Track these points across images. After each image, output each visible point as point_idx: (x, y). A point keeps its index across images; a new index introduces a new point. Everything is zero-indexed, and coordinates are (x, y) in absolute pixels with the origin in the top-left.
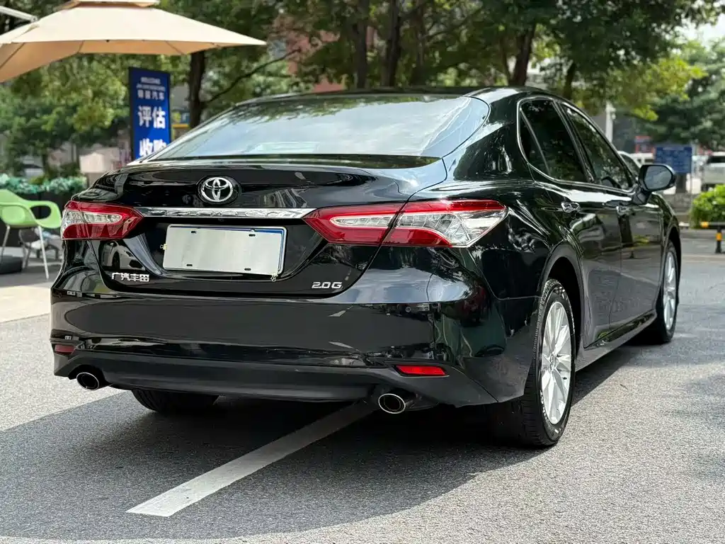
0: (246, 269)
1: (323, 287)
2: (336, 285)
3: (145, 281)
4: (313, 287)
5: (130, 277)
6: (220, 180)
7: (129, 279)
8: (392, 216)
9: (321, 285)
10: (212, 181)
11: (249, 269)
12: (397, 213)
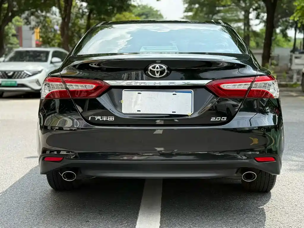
0: (173, 112)
1: (217, 120)
2: (223, 119)
3: (111, 120)
4: (211, 120)
5: (101, 118)
6: (159, 66)
7: (101, 120)
8: (250, 83)
9: (216, 119)
10: (155, 66)
11: (175, 112)
12: (252, 82)
